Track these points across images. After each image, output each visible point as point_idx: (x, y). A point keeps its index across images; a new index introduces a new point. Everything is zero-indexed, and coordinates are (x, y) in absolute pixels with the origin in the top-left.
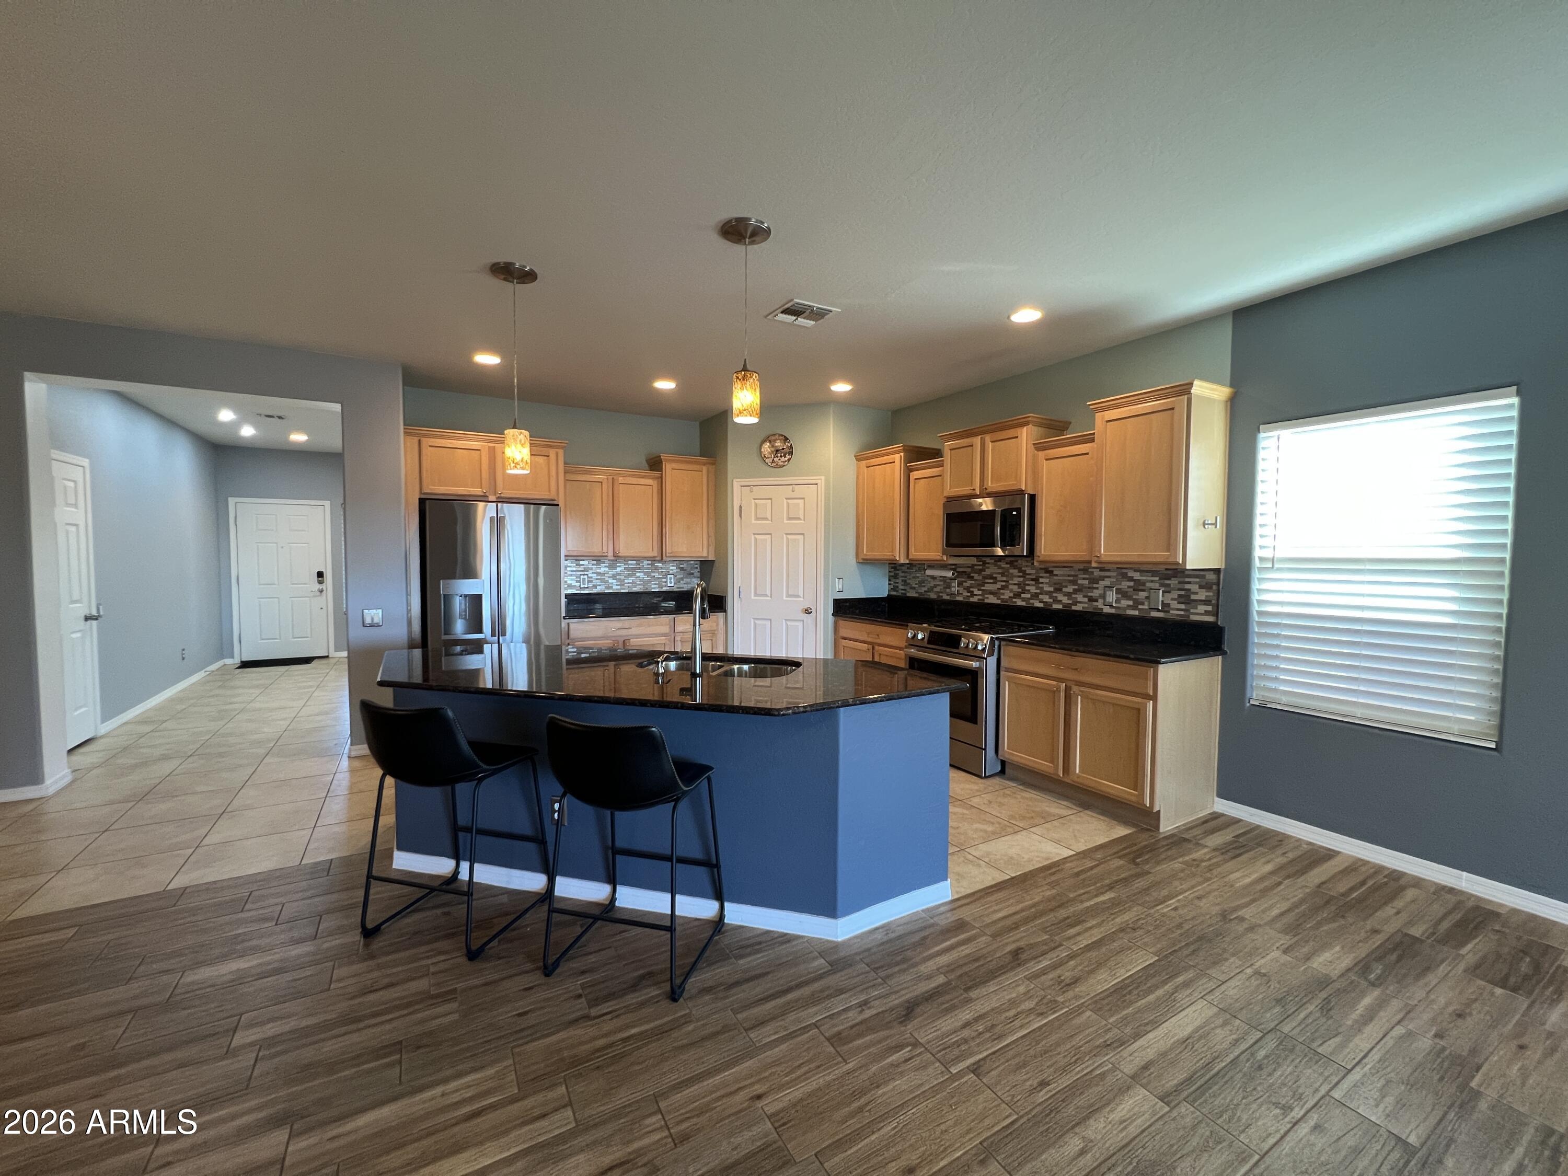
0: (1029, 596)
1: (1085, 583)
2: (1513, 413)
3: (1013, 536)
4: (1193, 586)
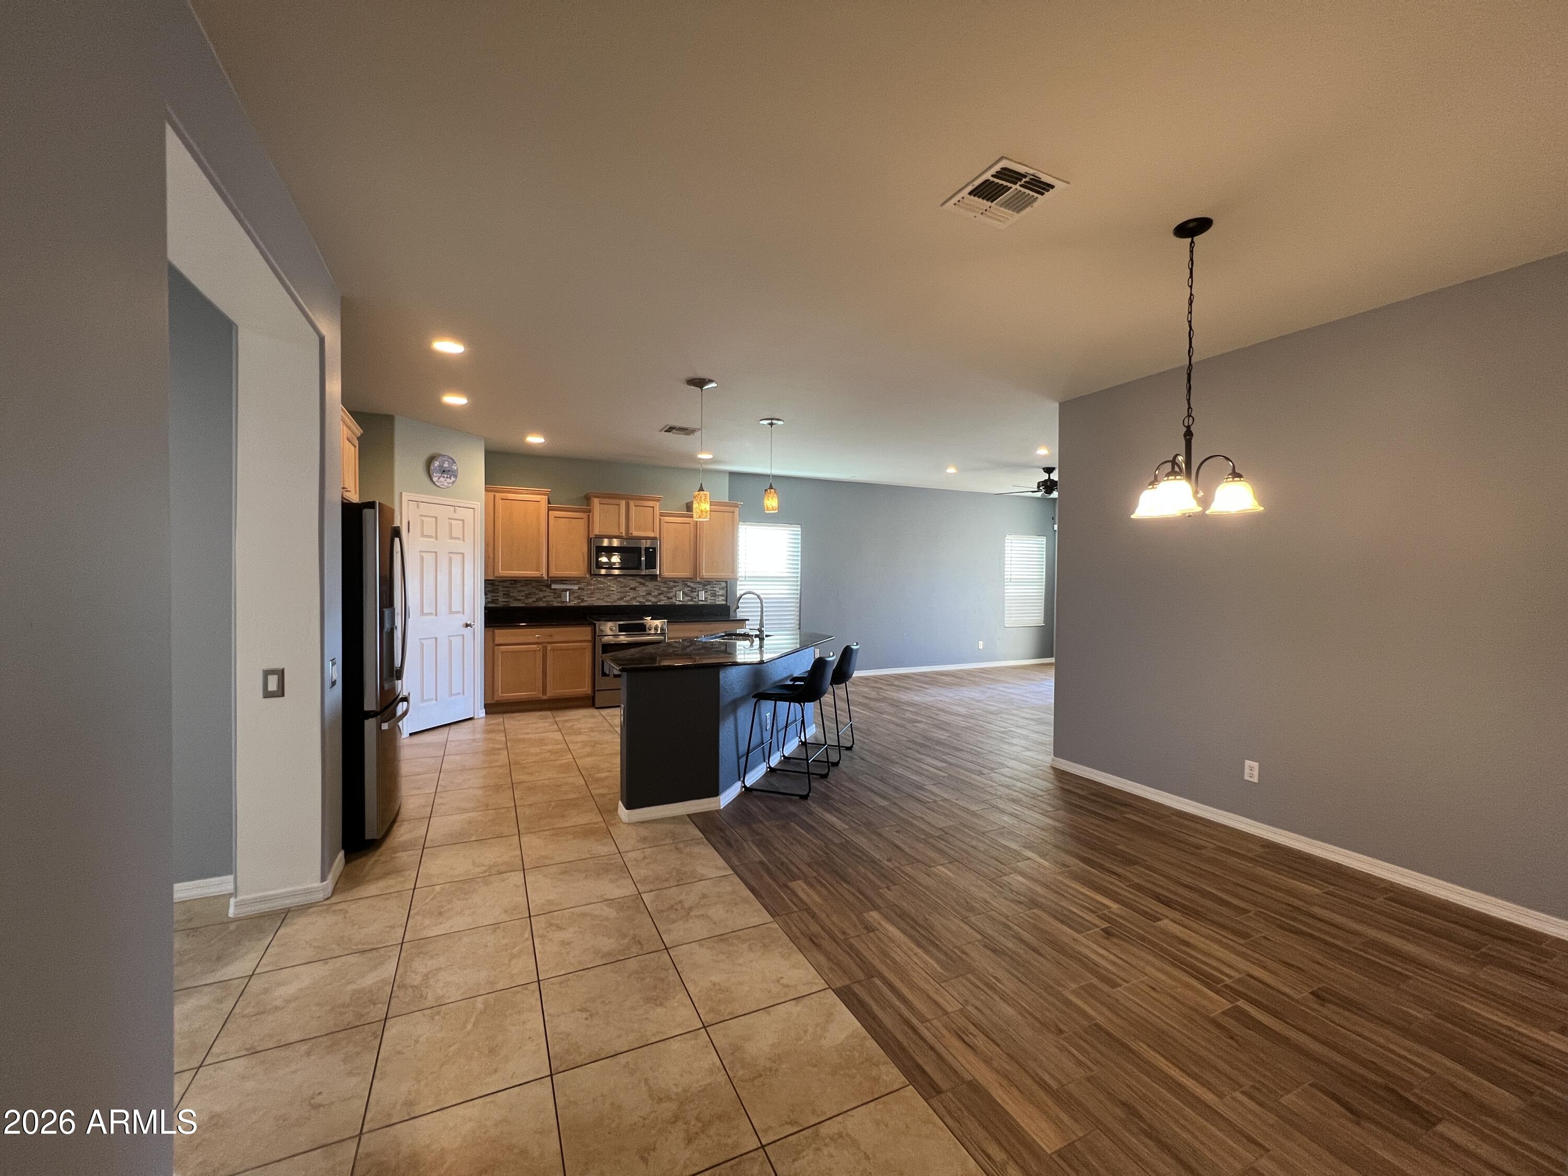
1: (665, 589)
2: (800, 533)
3: (651, 564)
4: (717, 589)
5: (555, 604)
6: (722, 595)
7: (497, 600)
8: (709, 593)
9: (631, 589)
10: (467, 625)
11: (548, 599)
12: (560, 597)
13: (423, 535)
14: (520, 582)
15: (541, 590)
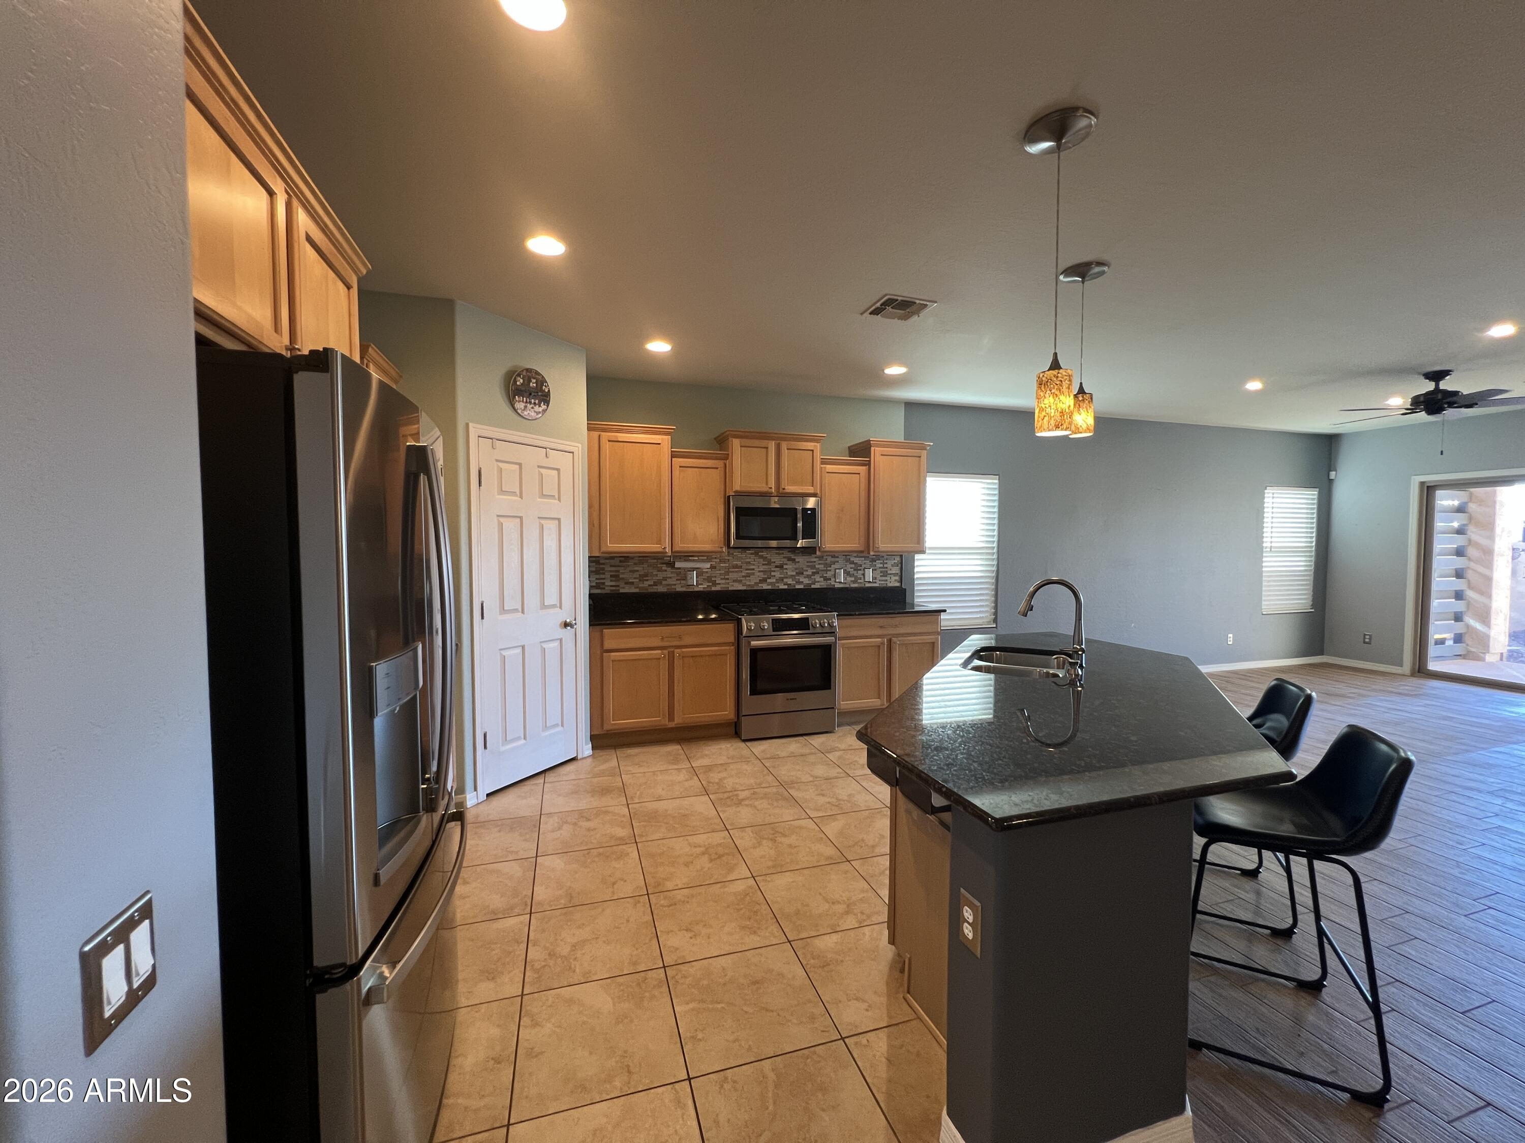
0: (774, 581)
1: (821, 567)
2: (996, 486)
3: (810, 531)
4: (889, 566)
5: (679, 589)
6: (895, 575)
7: (604, 583)
8: (878, 571)
9: (776, 567)
10: (566, 625)
11: (670, 581)
12: (685, 579)
13: (502, 492)
14: (632, 558)
15: (660, 570)
